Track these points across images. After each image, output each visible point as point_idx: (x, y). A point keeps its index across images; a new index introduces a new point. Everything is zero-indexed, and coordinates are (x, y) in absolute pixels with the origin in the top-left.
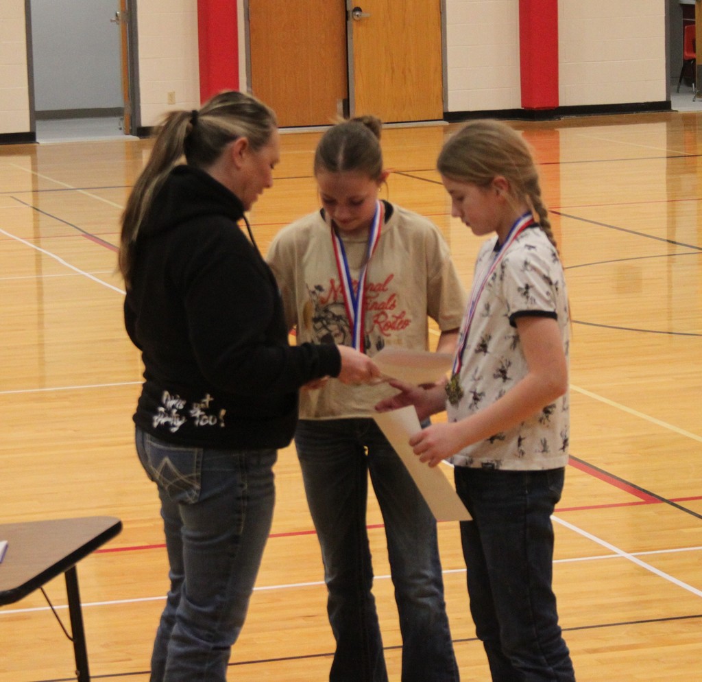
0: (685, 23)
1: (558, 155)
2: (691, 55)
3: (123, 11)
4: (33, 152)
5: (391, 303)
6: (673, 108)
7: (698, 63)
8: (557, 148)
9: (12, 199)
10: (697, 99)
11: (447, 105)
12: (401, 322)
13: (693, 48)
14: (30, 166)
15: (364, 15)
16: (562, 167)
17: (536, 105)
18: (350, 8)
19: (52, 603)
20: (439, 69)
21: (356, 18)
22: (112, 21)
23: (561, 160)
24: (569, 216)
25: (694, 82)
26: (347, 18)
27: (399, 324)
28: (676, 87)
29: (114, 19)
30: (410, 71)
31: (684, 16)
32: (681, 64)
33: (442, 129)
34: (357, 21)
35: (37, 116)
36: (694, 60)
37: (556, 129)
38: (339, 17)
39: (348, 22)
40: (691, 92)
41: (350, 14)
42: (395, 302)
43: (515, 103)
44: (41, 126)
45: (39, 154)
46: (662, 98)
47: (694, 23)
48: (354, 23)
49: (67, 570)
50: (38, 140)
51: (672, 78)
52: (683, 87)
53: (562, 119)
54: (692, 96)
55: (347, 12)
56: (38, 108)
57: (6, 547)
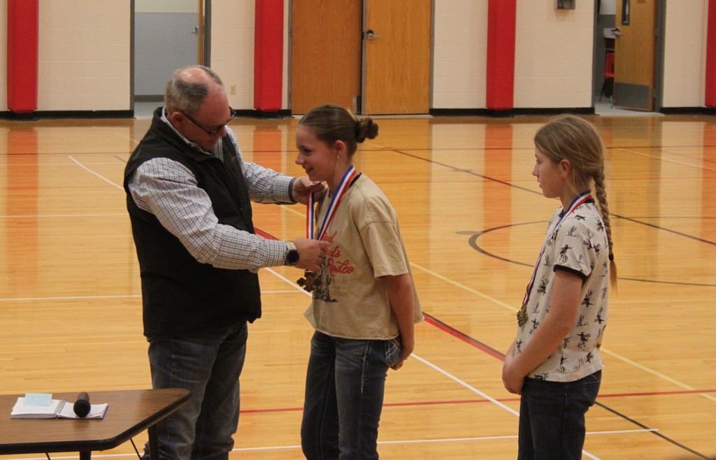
0: (608, 52)
1: (510, 143)
2: (611, 75)
3: (201, 26)
4: (131, 125)
5: (337, 252)
6: (596, 113)
7: (615, 81)
8: (511, 138)
9: (115, 158)
10: (614, 107)
11: (432, 104)
12: (347, 267)
13: (612, 69)
14: (129, 134)
15: (375, 36)
16: (514, 152)
17: (496, 106)
18: (365, 30)
19: (138, 451)
20: (428, 77)
21: (369, 38)
22: (192, 33)
23: (513, 146)
24: (519, 188)
25: (612, 94)
26: (362, 38)
27: (344, 269)
28: (599, 97)
29: (194, 31)
30: (406, 78)
31: (607, 47)
32: (602, 81)
33: (427, 121)
34: (370, 40)
35: (135, 99)
36: (613, 79)
37: (511, 125)
38: (357, 37)
39: (364, 41)
40: (610, 102)
41: (365, 35)
42: (339, 251)
43: (481, 103)
44: (137, 106)
45: (135, 126)
46: (588, 104)
47: (613, 52)
48: (368, 42)
49: (149, 426)
50: (135, 116)
51: (596, 91)
52: (604, 98)
53: (515, 117)
54: (610, 105)
55: (363, 33)
56: (136, 93)
57: (107, 407)
